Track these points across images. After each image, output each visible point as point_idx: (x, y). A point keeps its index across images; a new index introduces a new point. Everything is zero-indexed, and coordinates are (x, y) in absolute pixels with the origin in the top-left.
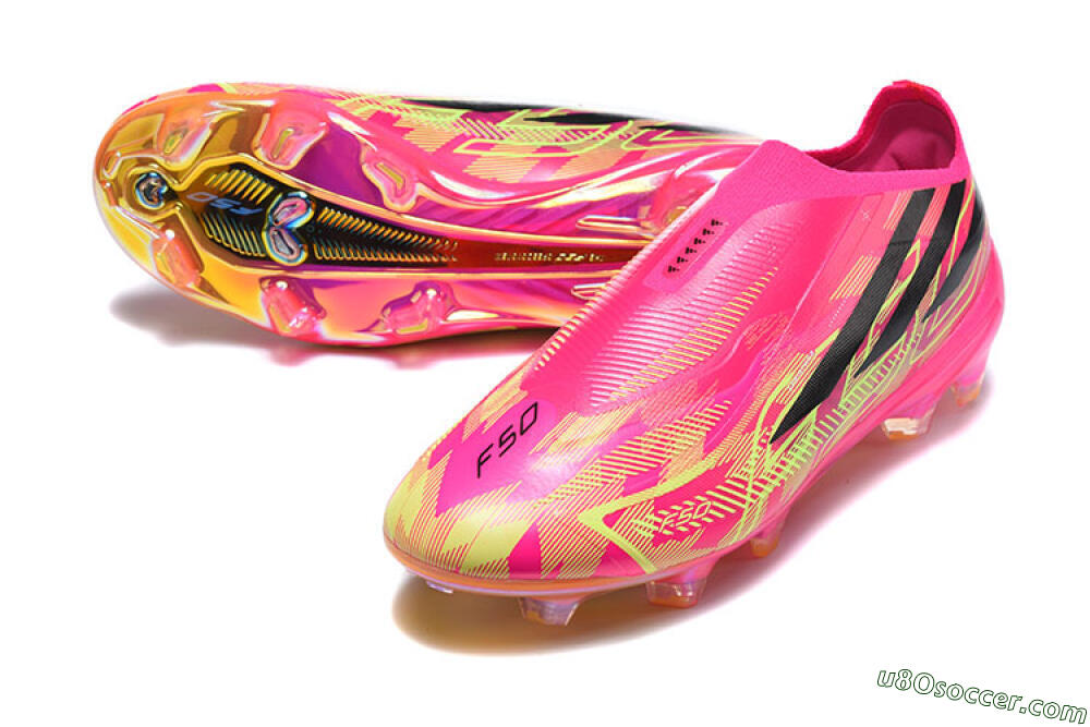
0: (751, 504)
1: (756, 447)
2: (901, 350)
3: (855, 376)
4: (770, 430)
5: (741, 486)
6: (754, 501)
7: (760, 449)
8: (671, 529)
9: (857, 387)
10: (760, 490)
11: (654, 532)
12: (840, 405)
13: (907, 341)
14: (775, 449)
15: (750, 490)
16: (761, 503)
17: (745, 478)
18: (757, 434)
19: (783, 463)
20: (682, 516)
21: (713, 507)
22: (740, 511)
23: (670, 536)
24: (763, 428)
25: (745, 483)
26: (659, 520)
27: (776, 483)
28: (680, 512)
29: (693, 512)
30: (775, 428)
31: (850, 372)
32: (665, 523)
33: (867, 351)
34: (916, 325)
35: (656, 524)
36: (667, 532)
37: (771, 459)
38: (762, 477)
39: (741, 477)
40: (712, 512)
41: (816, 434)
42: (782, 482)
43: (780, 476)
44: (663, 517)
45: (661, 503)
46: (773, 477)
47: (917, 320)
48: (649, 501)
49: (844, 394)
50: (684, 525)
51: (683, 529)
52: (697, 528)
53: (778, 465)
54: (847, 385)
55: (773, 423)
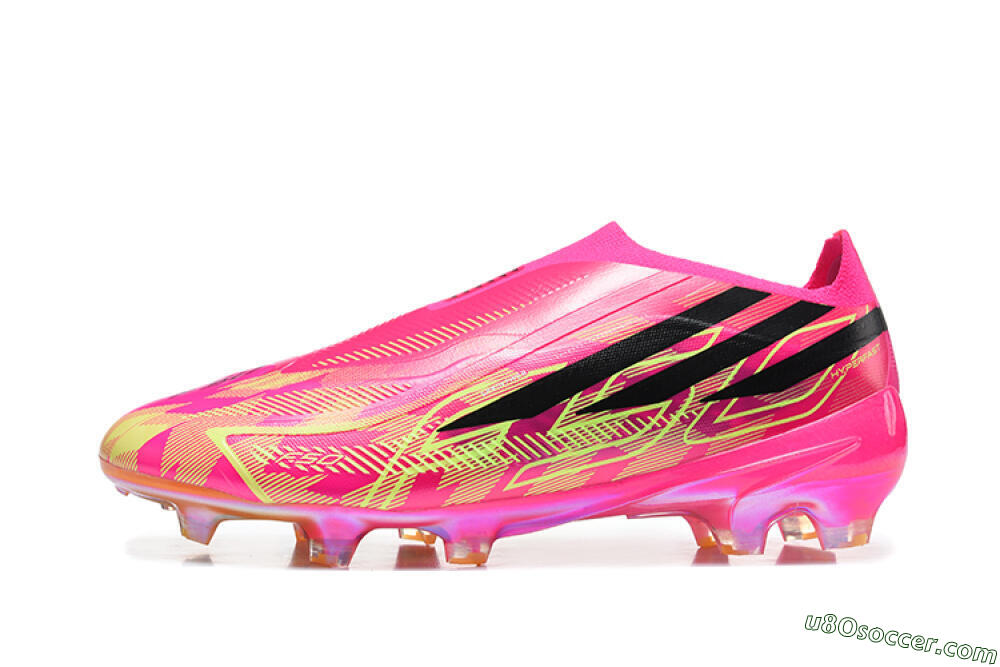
0: (390, 473)
1: (418, 428)
2: (660, 415)
3: (579, 413)
4: (442, 420)
5: (386, 455)
6: (395, 473)
7: (423, 431)
8: (290, 464)
9: (582, 424)
10: (408, 466)
11: (270, 461)
12: (549, 433)
13: (672, 409)
14: (441, 437)
15: (394, 461)
16: (403, 478)
17: (393, 450)
18: (425, 419)
19: (449, 454)
20: (306, 457)
21: (342, 460)
22: (375, 476)
23: (284, 469)
24: (435, 416)
25: (392, 454)
26: (280, 452)
27: (432, 468)
28: (306, 453)
29: (319, 458)
30: (449, 421)
31: (570, 405)
32: (285, 456)
33: (600, 395)
34: (689, 401)
35: (275, 454)
36: (282, 465)
37: (432, 445)
38: (414, 455)
39: (389, 448)
40: (341, 465)
41: (505, 445)
42: (441, 470)
43: (440, 464)
44: (286, 451)
45: (289, 439)
46: (429, 461)
47: (692, 395)
48: (280, 435)
49: (558, 422)
50: (305, 465)
51: (302, 468)
52: (318, 473)
53: (440, 453)
54: (562, 417)
55: (449, 416)
